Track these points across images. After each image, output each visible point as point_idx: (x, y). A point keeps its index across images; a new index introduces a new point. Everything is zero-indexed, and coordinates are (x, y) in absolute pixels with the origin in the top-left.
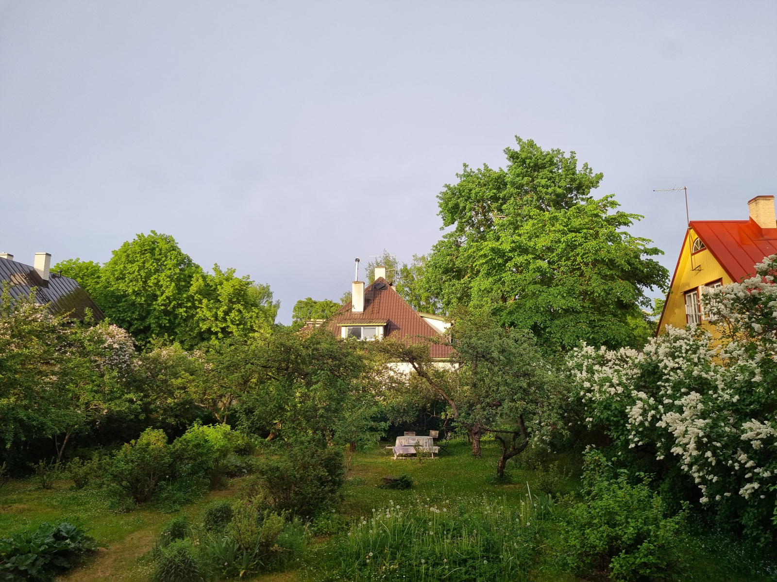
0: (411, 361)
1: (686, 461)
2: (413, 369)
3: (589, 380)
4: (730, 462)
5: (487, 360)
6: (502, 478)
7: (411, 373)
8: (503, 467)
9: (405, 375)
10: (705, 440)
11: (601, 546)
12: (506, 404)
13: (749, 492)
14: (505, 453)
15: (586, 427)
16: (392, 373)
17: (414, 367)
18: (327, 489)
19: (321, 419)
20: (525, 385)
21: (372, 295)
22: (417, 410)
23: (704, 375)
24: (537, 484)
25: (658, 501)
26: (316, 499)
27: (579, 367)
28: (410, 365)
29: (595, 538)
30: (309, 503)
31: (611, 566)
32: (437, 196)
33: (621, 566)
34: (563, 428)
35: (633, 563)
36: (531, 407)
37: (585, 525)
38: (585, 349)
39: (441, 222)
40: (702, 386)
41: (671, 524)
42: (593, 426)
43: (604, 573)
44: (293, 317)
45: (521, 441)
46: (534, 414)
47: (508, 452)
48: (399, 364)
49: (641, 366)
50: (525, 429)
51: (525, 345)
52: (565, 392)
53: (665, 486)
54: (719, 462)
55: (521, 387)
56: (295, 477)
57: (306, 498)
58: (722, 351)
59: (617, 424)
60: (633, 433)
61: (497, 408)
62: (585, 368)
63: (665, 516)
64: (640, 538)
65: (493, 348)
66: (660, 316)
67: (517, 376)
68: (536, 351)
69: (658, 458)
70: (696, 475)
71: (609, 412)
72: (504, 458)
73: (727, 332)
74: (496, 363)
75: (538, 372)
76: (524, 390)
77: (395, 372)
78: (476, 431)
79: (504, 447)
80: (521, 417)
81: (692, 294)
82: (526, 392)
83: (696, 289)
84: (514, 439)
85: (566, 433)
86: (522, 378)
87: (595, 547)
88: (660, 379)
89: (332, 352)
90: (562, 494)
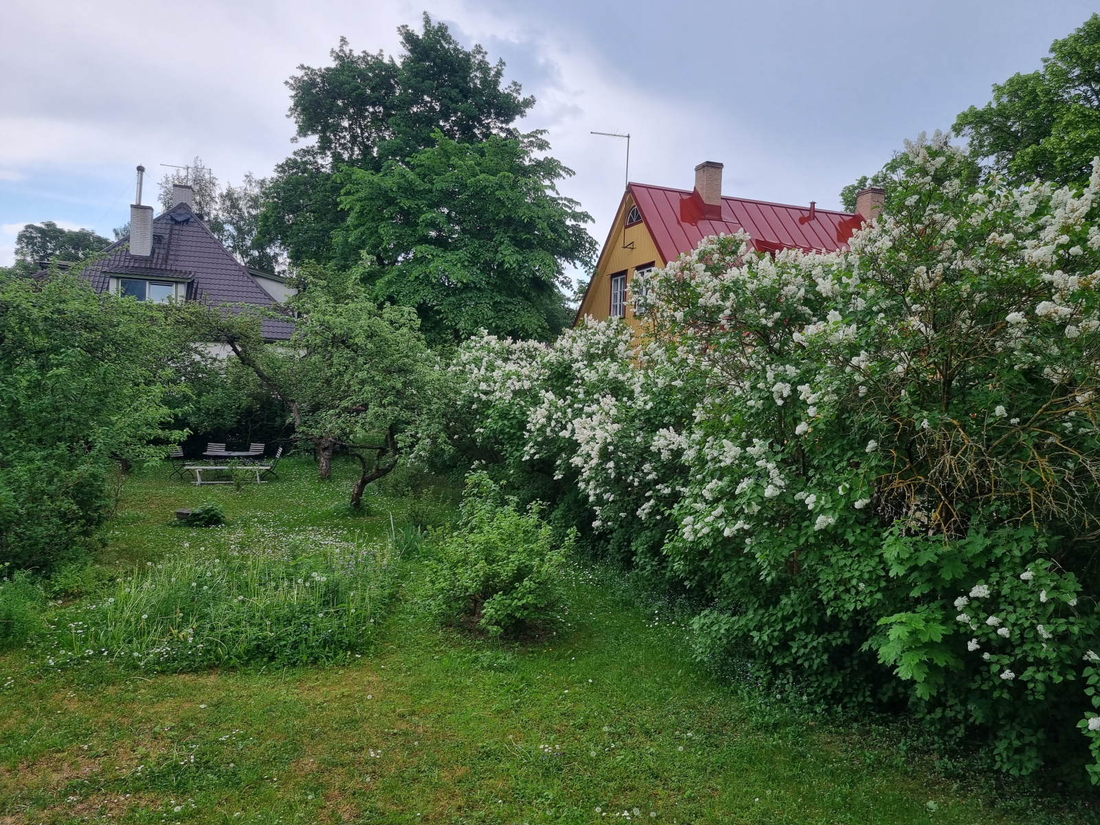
0: (231, 341)
1: (585, 475)
2: (233, 354)
3: (486, 380)
4: (631, 477)
5: (348, 347)
6: (358, 507)
7: (229, 359)
8: (360, 494)
9: (220, 361)
10: (611, 448)
11: (473, 587)
12: (373, 409)
13: (646, 511)
14: (364, 475)
15: (474, 440)
16: (197, 358)
17: (235, 350)
18: (75, 529)
19: (68, 423)
20: (399, 386)
21: (168, 231)
22: (237, 413)
23: (621, 377)
24: (404, 514)
25: (546, 531)
26: (56, 545)
27: (477, 361)
28: (229, 348)
29: (468, 580)
30: (43, 552)
31: (483, 611)
32: (287, 83)
33: (497, 611)
34: (445, 442)
35: (510, 605)
36: (406, 415)
37: (458, 562)
38: (486, 339)
39: (294, 128)
40: (618, 390)
41: (556, 557)
42: (484, 439)
43: (475, 619)
44: (16, 253)
45: (387, 460)
46: (408, 423)
47: (369, 475)
48: (209, 344)
49: (550, 365)
50: (395, 443)
51: (405, 330)
52: (452, 395)
53: (557, 513)
54: (619, 475)
55: (394, 388)
56: (16, 513)
57: (36, 544)
58: (641, 352)
59: (511, 438)
60: (531, 444)
61: (358, 414)
62: (484, 363)
63: (553, 548)
64: (520, 575)
65: (358, 331)
66: (580, 303)
67: (388, 371)
68: (419, 340)
69: (555, 478)
70: (591, 493)
71: (506, 422)
72: (362, 482)
73: (651, 329)
74: (360, 352)
75: (419, 367)
76: (398, 391)
77: (202, 356)
78: (327, 445)
79: (364, 468)
80: (391, 428)
81: (619, 278)
82: (399, 394)
83: (625, 272)
84: (379, 456)
85: (449, 449)
86: (396, 375)
87: (467, 589)
88: (569, 383)
89: (89, 317)
90: (434, 527)
